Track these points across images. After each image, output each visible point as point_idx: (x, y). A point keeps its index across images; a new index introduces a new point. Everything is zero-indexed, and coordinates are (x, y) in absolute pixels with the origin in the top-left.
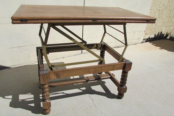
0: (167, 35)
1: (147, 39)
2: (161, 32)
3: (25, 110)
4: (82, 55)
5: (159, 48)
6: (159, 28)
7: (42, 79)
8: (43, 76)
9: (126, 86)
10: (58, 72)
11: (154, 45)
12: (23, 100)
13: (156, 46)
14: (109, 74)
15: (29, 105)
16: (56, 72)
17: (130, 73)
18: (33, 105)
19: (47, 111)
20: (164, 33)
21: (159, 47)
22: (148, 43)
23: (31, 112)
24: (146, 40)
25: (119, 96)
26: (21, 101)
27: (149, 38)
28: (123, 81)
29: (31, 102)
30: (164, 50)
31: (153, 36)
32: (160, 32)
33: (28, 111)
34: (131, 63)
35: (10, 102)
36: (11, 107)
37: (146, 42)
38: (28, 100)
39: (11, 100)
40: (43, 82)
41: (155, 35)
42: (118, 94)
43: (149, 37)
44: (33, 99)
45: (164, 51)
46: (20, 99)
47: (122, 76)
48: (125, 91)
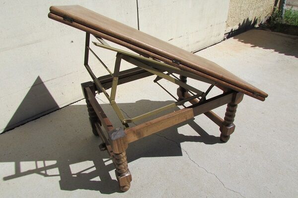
0: (255, 22)
2: (248, 19)
3: (89, 191)
6: (244, 14)
7: (117, 147)
8: (118, 142)
9: (233, 125)
10: (139, 129)
11: (242, 42)
12: (79, 174)
13: (246, 42)
15: (92, 180)
16: (137, 130)
18: (98, 179)
19: (126, 187)
20: (251, 19)
21: (249, 44)
22: (232, 39)
23: (99, 191)
24: (228, 34)
25: (223, 138)
26: (76, 176)
27: (232, 31)
28: (229, 118)
29: (93, 174)
30: (258, 48)
31: (236, 27)
32: (246, 18)
33: (94, 191)
35: (60, 181)
36: (64, 191)
37: (228, 37)
38: (87, 172)
39: (59, 178)
40: (119, 150)
41: (239, 25)
44: (94, 169)
45: (259, 50)
46: (73, 172)
48: (233, 132)
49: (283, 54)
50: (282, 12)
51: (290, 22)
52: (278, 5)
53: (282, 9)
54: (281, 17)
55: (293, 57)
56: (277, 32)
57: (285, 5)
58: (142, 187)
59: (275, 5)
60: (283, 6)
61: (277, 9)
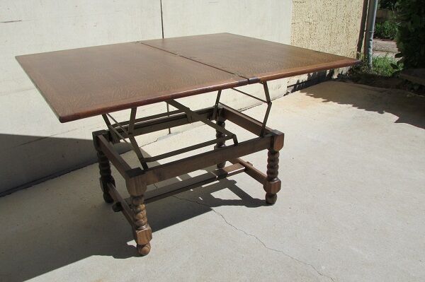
0: (332, 72)
1: (295, 85)
4: (172, 138)
5: (321, 100)
9: (278, 179)
11: (311, 96)
13: (316, 96)
14: (242, 164)
17: (283, 154)
19: (145, 248)
22: (298, 92)
24: (293, 87)
25: (269, 199)
27: (298, 83)
28: (272, 170)
30: (331, 102)
31: (304, 78)
34: (283, 135)
37: (293, 91)
41: (308, 75)
42: (267, 196)
43: (298, 81)
45: (333, 105)
47: (269, 160)
48: (279, 189)
49: (363, 110)
50: (368, 58)
51: (380, 71)
52: (362, 50)
53: (369, 55)
54: (369, 66)
55: (376, 113)
56: (361, 84)
57: (371, 50)
58: (166, 251)
59: (359, 49)
60: (369, 51)
61: (362, 55)
